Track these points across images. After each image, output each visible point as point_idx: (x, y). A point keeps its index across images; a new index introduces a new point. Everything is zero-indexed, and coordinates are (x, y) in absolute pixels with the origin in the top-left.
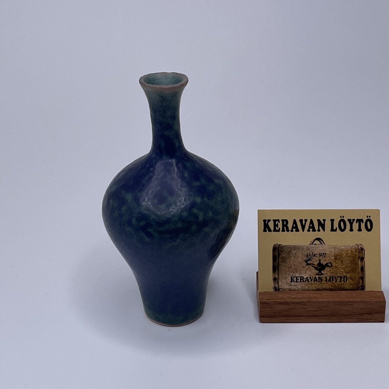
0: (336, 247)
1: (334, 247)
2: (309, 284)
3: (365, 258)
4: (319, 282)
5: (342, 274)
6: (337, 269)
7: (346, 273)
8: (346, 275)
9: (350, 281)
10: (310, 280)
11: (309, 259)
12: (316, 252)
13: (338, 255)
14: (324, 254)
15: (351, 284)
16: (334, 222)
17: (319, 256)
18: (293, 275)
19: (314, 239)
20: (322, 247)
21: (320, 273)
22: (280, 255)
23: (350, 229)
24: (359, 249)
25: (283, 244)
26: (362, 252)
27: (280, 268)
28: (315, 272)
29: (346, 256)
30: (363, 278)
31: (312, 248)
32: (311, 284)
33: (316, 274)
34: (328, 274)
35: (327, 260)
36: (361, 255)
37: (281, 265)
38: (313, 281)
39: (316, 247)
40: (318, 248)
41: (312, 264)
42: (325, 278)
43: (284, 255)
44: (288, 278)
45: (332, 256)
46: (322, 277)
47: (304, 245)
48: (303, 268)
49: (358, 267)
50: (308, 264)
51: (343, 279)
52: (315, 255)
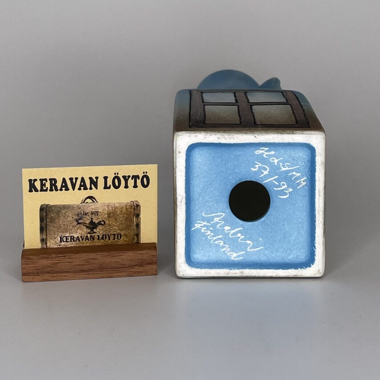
0: (109, 205)
1: (107, 204)
2: (80, 243)
3: (141, 214)
4: (91, 240)
5: (115, 231)
6: (110, 227)
7: (120, 230)
8: (120, 232)
9: (124, 238)
10: (81, 239)
11: (80, 218)
12: (89, 211)
13: (112, 213)
14: (97, 212)
15: (125, 241)
16: (108, 179)
17: (91, 215)
18: (62, 234)
19: (86, 197)
20: (94, 205)
21: (92, 232)
22: (48, 215)
23: (124, 185)
24: (134, 206)
25: (51, 204)
26: (138, 208)
27: (48, 229)
28: (86, 231)
29: (120, 214)
30: (138, 235)
31: (83, 206)
32: (83, 243)
33: (87, 232)
34: (101, 233)
35: (100, 218)
36: (136, 212)
37: (50, 226)
38: (84, 240)
39: (88, 205)
40: (90, 206)
41: (83, 223)
42: (97, 237)
43: (52, 215)
44: (57, 238)
45: (105, 214)
46: (94, 236)
47: (74, 204)
48: (73, 228)
49: (132, 224)
50: (79, 223)
51: (117, 237)
52: (87, 214)
